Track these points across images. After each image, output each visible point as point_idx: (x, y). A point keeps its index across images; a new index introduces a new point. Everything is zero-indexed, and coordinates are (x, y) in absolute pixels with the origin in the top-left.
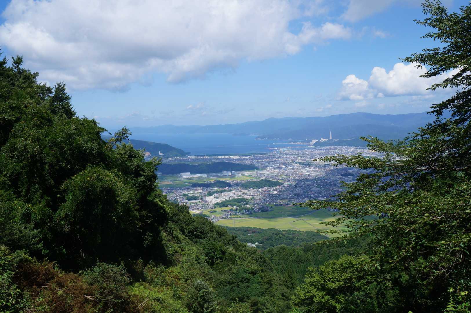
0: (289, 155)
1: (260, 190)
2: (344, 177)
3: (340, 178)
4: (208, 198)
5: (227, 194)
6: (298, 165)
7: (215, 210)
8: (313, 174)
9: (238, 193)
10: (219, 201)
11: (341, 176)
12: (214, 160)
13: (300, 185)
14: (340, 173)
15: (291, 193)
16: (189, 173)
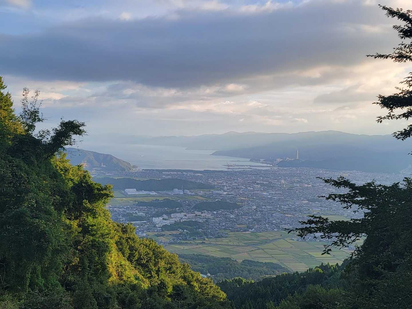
0: (250, 174)
1: (215, 212)
2: (311, 203)
3: (307, 204)
4: (156, 220)
5: (178, 215)
6: (259, 186)
7: (163, 233)
8: (276, 198)
9: (190, 215)
10: (168, 222)
11: (307, 202)
12: (165, 176)
13: (261, 209)
14: (306, 198)
15: (251, 217)
16: (135, 190)
